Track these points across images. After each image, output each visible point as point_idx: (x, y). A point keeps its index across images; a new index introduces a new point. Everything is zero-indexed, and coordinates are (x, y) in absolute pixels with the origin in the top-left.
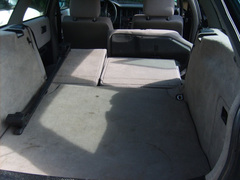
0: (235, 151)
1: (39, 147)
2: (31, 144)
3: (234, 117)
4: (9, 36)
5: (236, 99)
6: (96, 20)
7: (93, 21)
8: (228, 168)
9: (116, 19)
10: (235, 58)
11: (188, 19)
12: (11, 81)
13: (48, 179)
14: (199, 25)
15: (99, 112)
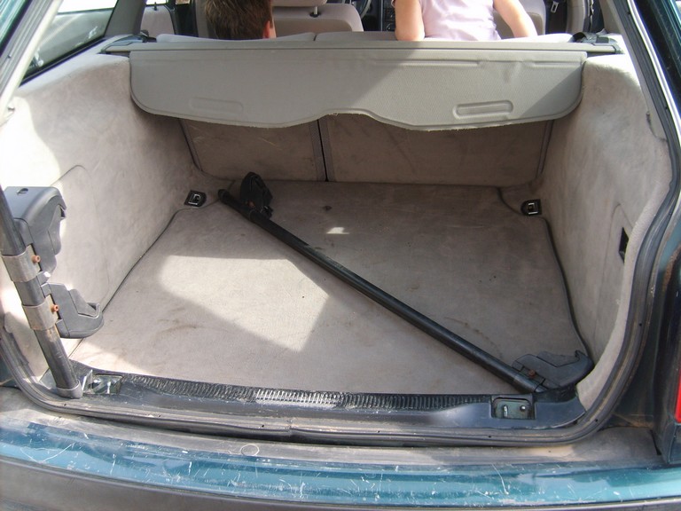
0: (641, 325)
1: (195, 327)
2: (177, 321)
3: (638, 250)
4: (115, 66)
5: (645, 210)
6: (319, 13)
7: (312, 15)
8: (625, 364)
9: (371, 5)
10: (648, 116)
11: (557, 4)
12: (123, 175)
13: (229, 390)
14: (587, 19)
15: (333, 245)
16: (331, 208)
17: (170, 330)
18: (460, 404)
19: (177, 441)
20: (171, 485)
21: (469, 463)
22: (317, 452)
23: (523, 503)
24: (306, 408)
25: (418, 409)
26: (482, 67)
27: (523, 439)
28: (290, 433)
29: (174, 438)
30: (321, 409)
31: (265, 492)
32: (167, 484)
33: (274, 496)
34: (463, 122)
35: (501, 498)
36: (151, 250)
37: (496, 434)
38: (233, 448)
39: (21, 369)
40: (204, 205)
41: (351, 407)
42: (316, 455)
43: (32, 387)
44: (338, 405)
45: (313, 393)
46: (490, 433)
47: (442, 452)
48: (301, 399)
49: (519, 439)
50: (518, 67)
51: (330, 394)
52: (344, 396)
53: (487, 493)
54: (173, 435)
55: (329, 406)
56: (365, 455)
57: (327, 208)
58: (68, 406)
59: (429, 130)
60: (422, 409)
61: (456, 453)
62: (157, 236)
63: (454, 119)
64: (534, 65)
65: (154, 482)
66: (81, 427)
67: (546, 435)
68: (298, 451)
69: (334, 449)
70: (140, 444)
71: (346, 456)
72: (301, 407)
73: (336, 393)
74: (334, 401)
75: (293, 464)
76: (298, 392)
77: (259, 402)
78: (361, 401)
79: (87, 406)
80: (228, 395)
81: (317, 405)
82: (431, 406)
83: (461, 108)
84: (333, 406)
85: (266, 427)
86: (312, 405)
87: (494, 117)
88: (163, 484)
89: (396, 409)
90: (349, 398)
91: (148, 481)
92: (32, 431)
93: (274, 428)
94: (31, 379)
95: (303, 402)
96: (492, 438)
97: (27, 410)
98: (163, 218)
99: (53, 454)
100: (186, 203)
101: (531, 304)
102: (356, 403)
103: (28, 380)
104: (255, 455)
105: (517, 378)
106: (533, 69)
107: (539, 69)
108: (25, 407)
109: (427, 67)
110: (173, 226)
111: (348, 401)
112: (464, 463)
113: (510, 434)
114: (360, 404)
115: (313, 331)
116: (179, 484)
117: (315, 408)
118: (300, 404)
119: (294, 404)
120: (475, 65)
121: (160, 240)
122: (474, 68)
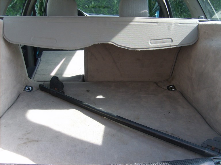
1: (37, 141)
2: (28, 139)
15: (95, 104)
16: (89, 91)
17: (25, 143)
26: (159, 25)
34: (153, 47)
36: (9, 109)
40: (32, 91)
50: (173, 25)
57: (88, 91)
59: (139, 50)
62: (12, 103)
63: (149, 45)
64: (179, 25)
83: (152, 41)
87: (166, 44)
98: (14, 96)
100: (24, 90)
101: (190, 122)
105: (206, 151)
106: (179, 26)
107: (181, 26)
109: (137, 25)
110: (19, 99)
120: (156, 24)
121: (14, 105)
122: (156, 25)
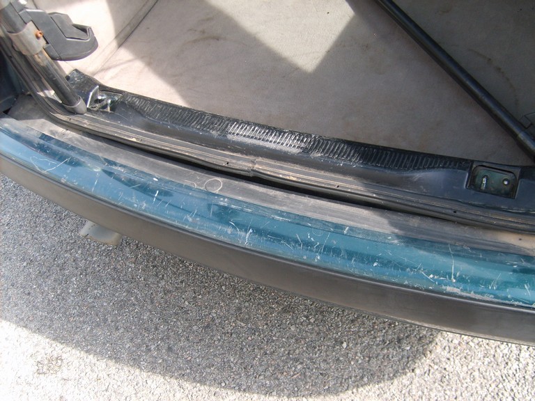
1: (218, 40)
2: (203, 32)
13: (207, 119)
18: (433, 168)
19: (153, 166)
20: (137, 211)
21: (425, 237)
22: (275, 197)
23: (468, 295)
24: (271, 150)
25: (385, 167)
27: (491, 221)
28: (251, 175)
29: (152, 162)
30: (286, 153)
31: (215, 232)
32: (134, 210)
33: (222, 238)
35: (446, 285)
37: (463, 209)
38: (200, 180)
39: (35, 84)
41: (317, 155)
42: (273, 200)
43: (46, 100)
44: (306, 150)
45: (285, 133)
46: (456, 208)
47: (399, 218)
48: (271, 139)
49: (487, 220)
51: (302, 135)
52: (315, 140)
53: (431, 276)
54: (152, 160)
55: (295, 151)
56: (320, 208)
58: (72, 121)
60: (389, 168)
61: (415, 222)
65: (124, 206)
66: (80, 142)
67: (520, 221)
68: (257, 192)
69: (293, 196)
70: (121, 166)
71: (301, 207)
72: (267, 148)
73: (309, 136)
74: (303, 145)
75: (247, 207)
76: (271, 129)
77: (230, 137)
78: (329, 149)
79: (86, 124)
80: (204, 126)
81: (284, 148)
82: (400, 166)
84: (300, 150)
85: (231, 165)
86: (279, 147)
88: (131, 209)
89: (362, 163)
90: (319, 144)
91: (120, 204)
92: (42, 142)
93: (238, 168)
94: (44, 93)
95: (273, 142)
96: (458, 214)
97: (43, 120)
99: (52, 166)
102: (323, 150)
103: (41, 94)
104: (217, 191)
105: (521, 136)
108: (41, 117)
111: (316, 148)
112: (419, 237)
113: (479, 213)
114: (326, 153)
115: (329, 51)
116: (145, 210)
117: (280, 151)
118: (267, 145)
119: (261, 143)
